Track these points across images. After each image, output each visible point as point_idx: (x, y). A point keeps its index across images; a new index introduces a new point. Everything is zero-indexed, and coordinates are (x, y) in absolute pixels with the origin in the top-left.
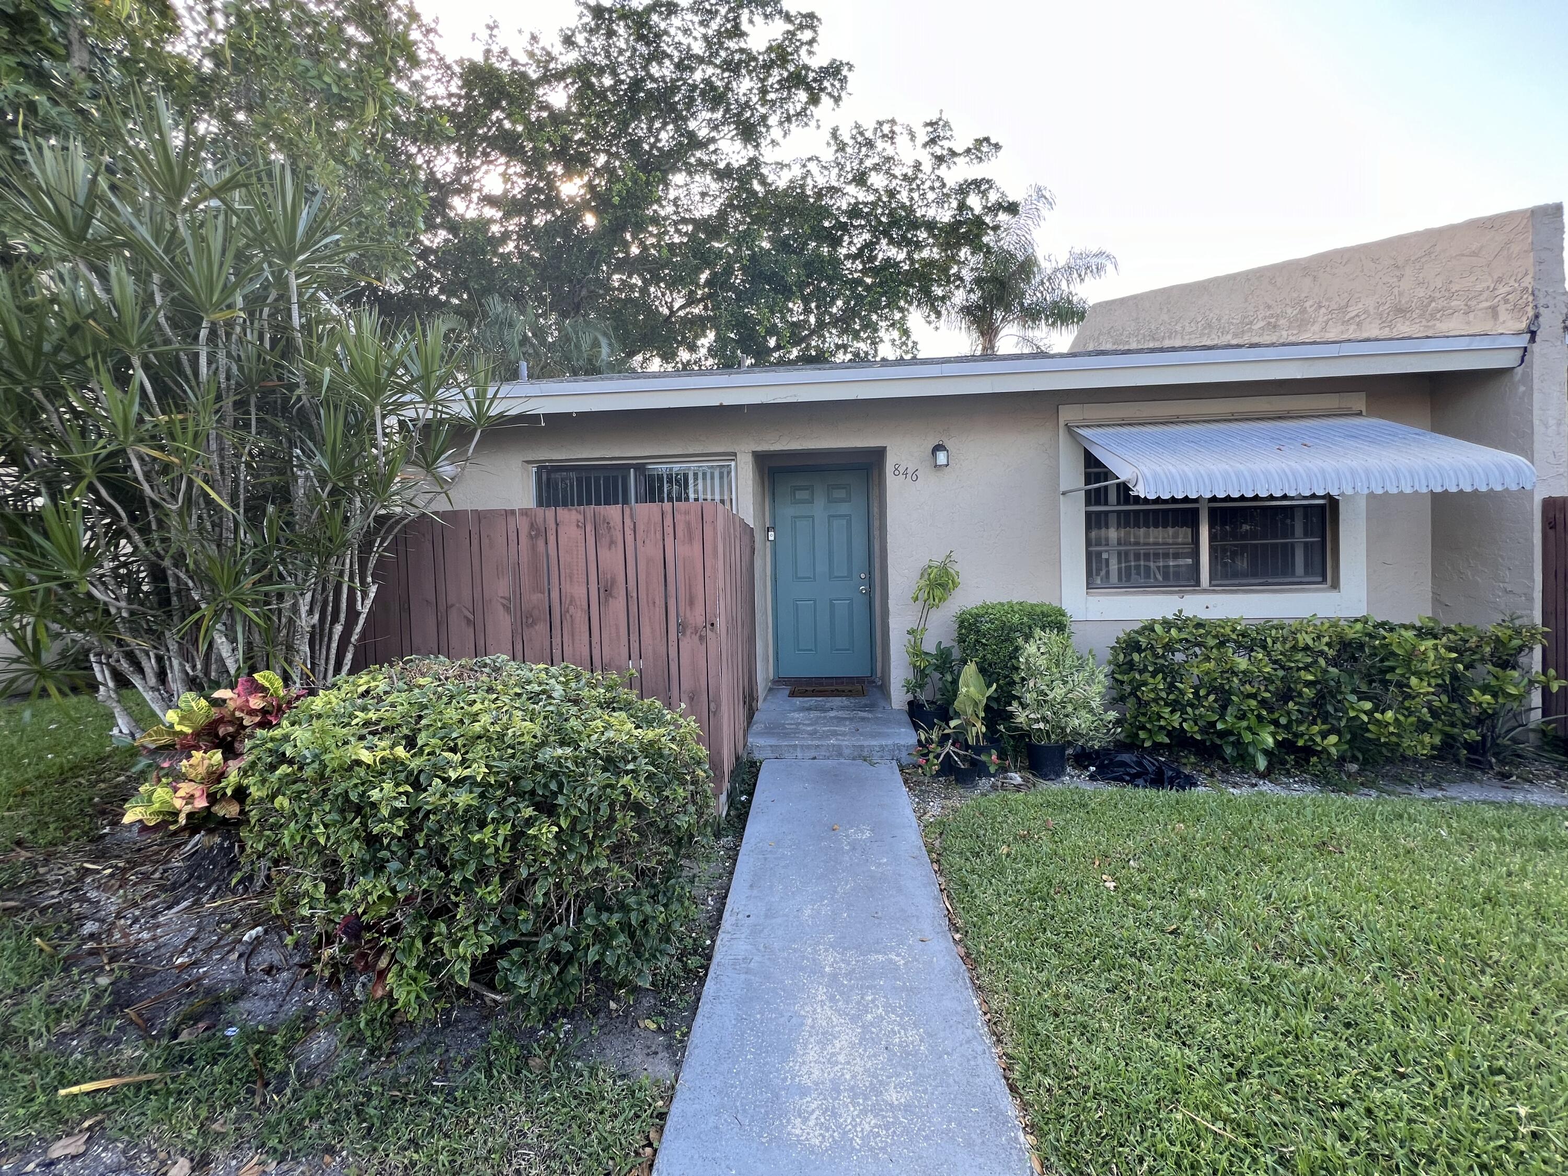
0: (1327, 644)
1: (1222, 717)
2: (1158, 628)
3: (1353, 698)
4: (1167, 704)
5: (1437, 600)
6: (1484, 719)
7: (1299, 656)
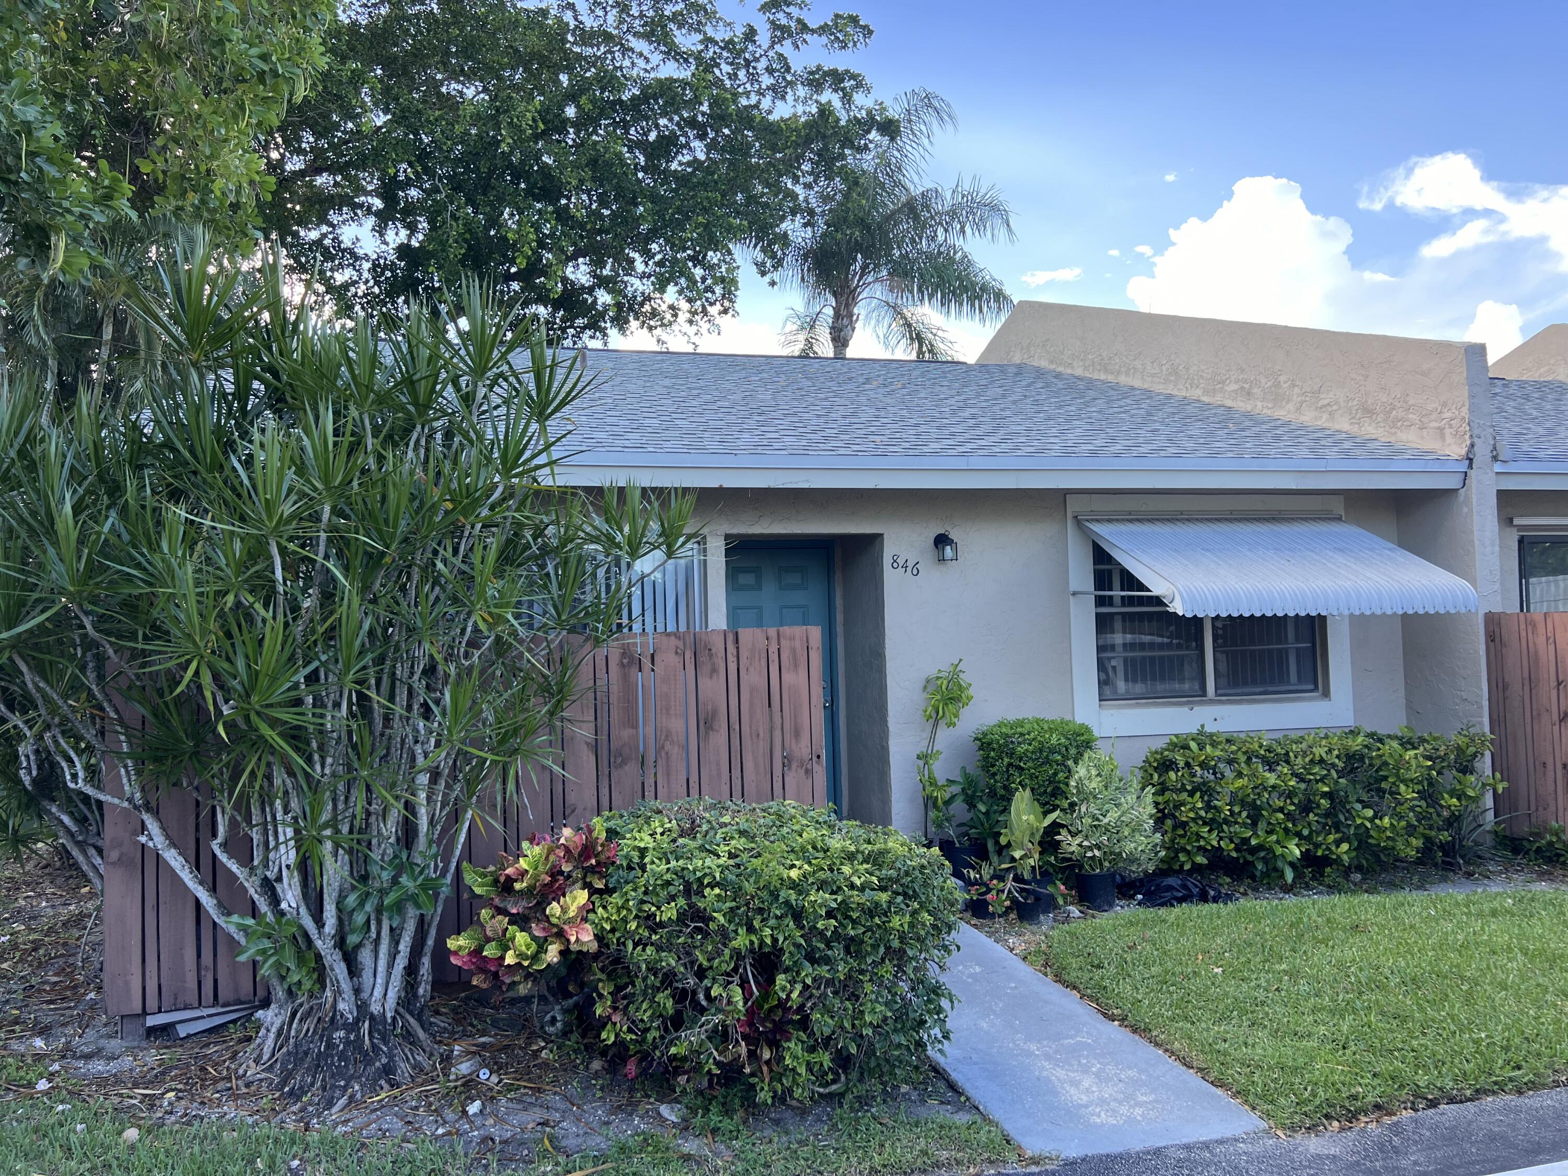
0: (1338, 757)
1: (1255, 834)
2: (1193, 745)
3: (1358, 806)
4: (1205, 823)
5: (1412, 709)
6: (1453, 821)
7: (1316, 769)
